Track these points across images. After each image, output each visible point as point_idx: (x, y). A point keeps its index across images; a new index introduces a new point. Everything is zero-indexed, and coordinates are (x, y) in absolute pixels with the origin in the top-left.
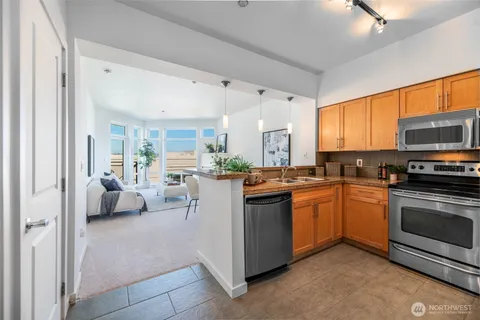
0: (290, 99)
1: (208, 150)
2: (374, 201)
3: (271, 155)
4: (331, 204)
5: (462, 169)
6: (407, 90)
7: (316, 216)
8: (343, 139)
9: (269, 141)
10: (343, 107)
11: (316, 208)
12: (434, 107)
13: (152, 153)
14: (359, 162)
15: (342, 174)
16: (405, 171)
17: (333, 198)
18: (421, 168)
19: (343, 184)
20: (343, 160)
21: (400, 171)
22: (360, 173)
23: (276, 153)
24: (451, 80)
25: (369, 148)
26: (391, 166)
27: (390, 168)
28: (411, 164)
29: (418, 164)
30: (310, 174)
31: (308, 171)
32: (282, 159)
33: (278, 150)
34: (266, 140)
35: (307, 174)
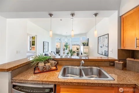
1: (83, 45)
30: (110, 65)
31: (109, 63)
32: (105, 51)
33: (104, 46)
34: (99, 41)
35: (108, 65)
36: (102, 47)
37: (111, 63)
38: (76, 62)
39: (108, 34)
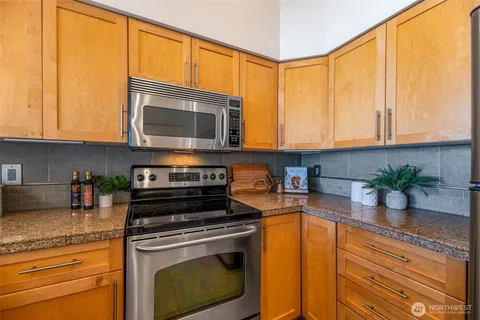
16: (127, 186)
25: (52, 134)
28: (137, 172)
29: (147, 173)
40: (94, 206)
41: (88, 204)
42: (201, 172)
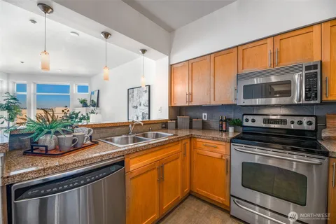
0: (144, 51)
1: (81, 105)
2: (218, 156)
3: (135, 110)
4: (179, 161)
5: (284, 122)
6: (245, 47)
7: (161, 179)
8: (191, 94)
9: (133, 97)
10: (191, 64)
11: (161, 169)
12: (267, 63)
13: (16, 107)
14: (205, 116)
15: (191, 127)
16: (240, 124)
17: (181, 155)
18: (253, 121)
19: (190, 138)
20: (192, 114)
21: (237, 124)
22: (205, 126)
23: (139, 107)
24: (279, 37)
25: (213, 103)
26: (230, 119)
27: (229, 122)
28: (245, 117)
29: (250, 118)
30: (163, 128)
31: (161, 125)
32: (143, 113)
33: (140, 105)
34: (130, 96)
35: (160, 128)
36: (136, 107)
37: (164, 125)
38: (120, 128)
39: (149, 86)
40: (226, 131)
41: (224, 129)
42: (289, 119)
